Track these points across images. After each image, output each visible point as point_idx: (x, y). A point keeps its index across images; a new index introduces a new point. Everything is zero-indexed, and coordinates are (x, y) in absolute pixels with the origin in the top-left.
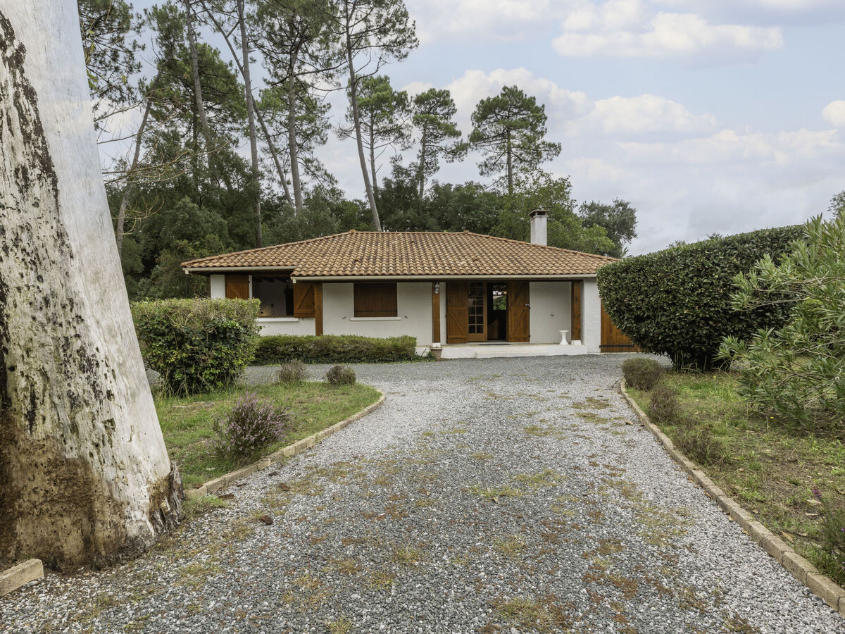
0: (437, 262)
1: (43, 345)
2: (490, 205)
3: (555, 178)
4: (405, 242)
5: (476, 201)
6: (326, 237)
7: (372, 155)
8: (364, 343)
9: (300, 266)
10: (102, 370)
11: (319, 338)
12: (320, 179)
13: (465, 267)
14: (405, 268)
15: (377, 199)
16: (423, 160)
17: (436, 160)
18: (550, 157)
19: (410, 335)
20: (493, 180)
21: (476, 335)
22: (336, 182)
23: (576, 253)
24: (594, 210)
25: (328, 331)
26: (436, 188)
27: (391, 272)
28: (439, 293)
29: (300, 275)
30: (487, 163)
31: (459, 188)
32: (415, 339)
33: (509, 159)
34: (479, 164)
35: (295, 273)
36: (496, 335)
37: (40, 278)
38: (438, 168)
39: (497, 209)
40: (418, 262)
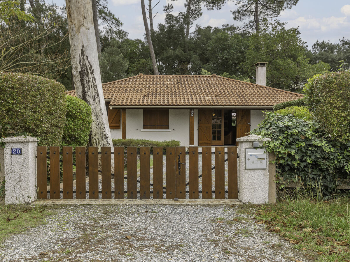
0: (193, 97)
1: (98, 133)
2: (240, 46)
3: (287, 28)
4: (174, 82)
5: (229, 43)
6: (125, 79)
7: (150, 6)
8: (150, 144)
9: (113, 99)
10: (108, 139)
11: (124, 140)
12: (109, 22)
13: (209, 101)
14: (174, 101)
15: (153, 41)
16: (189, 8)
17: (200, 8)
18: (289, 6)
19: (176, 140)
20: (244, 23)
21: (217, 142)
22: (121, 24)
23: (282, 91)
24: (324, 48)
25: (129, 137)
26: (199, 30)
27: (166, 103)
28: (193, 116)
29: (115, 105)
30: (240, 10)
31: (217, 30)
32: (179, 142)
33: (257, 8)
34: (233, 11)
35: (111, 103)
36: (230, 141)
37: (97, 119)
38: (201, 14)
39: (245, 48)
40: (182, 97)
